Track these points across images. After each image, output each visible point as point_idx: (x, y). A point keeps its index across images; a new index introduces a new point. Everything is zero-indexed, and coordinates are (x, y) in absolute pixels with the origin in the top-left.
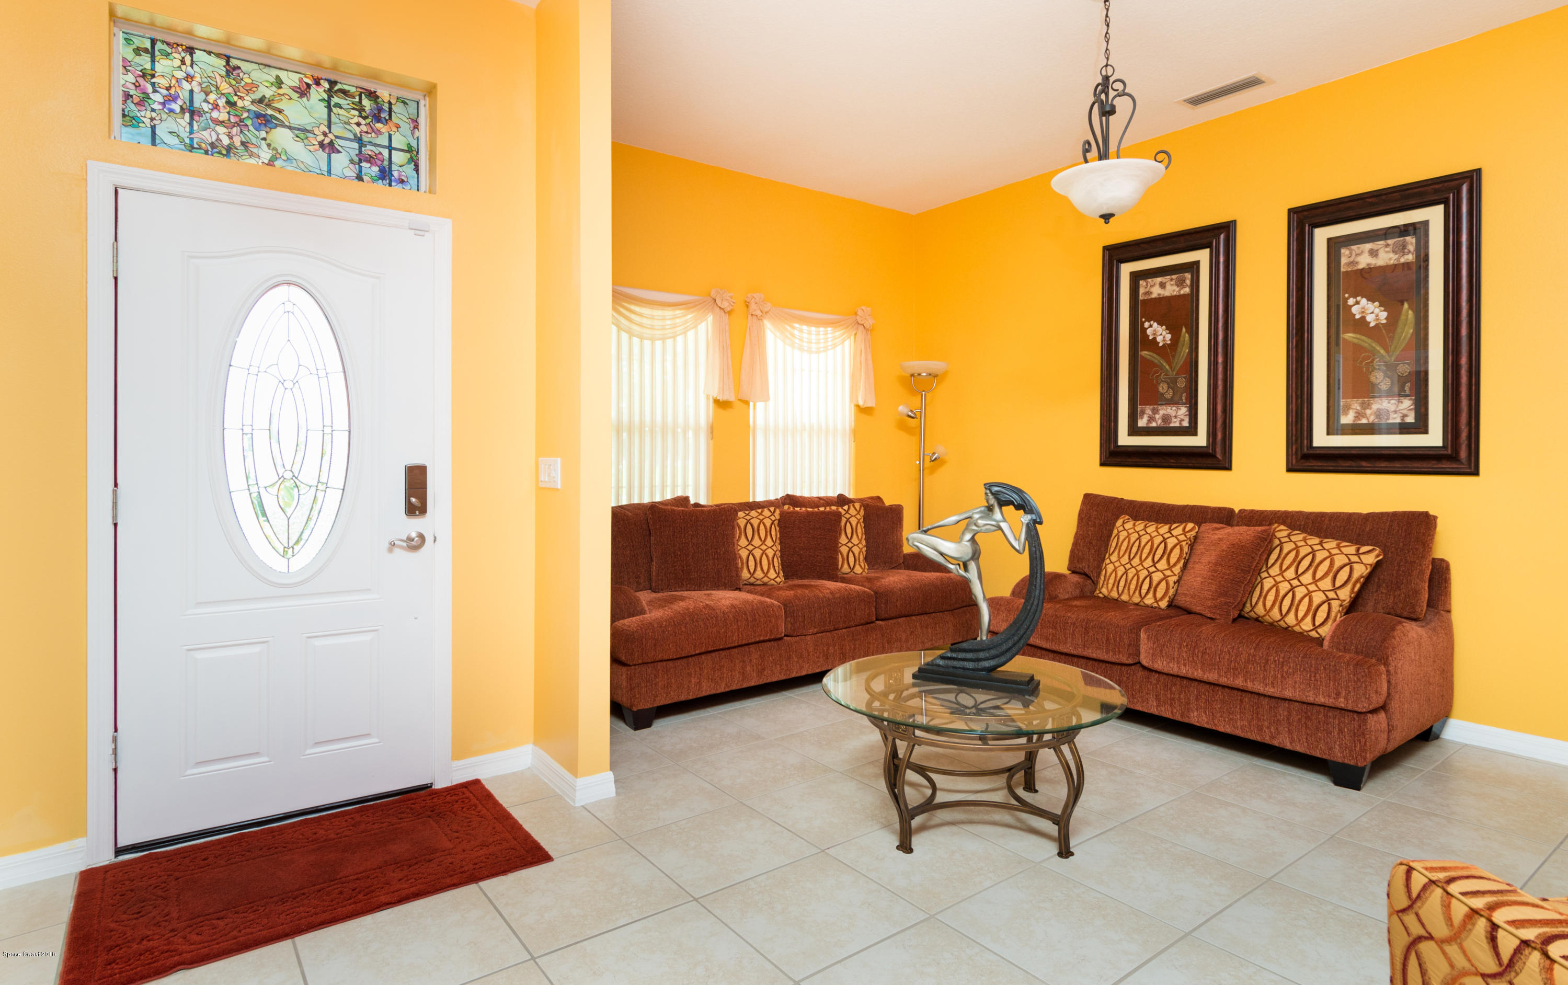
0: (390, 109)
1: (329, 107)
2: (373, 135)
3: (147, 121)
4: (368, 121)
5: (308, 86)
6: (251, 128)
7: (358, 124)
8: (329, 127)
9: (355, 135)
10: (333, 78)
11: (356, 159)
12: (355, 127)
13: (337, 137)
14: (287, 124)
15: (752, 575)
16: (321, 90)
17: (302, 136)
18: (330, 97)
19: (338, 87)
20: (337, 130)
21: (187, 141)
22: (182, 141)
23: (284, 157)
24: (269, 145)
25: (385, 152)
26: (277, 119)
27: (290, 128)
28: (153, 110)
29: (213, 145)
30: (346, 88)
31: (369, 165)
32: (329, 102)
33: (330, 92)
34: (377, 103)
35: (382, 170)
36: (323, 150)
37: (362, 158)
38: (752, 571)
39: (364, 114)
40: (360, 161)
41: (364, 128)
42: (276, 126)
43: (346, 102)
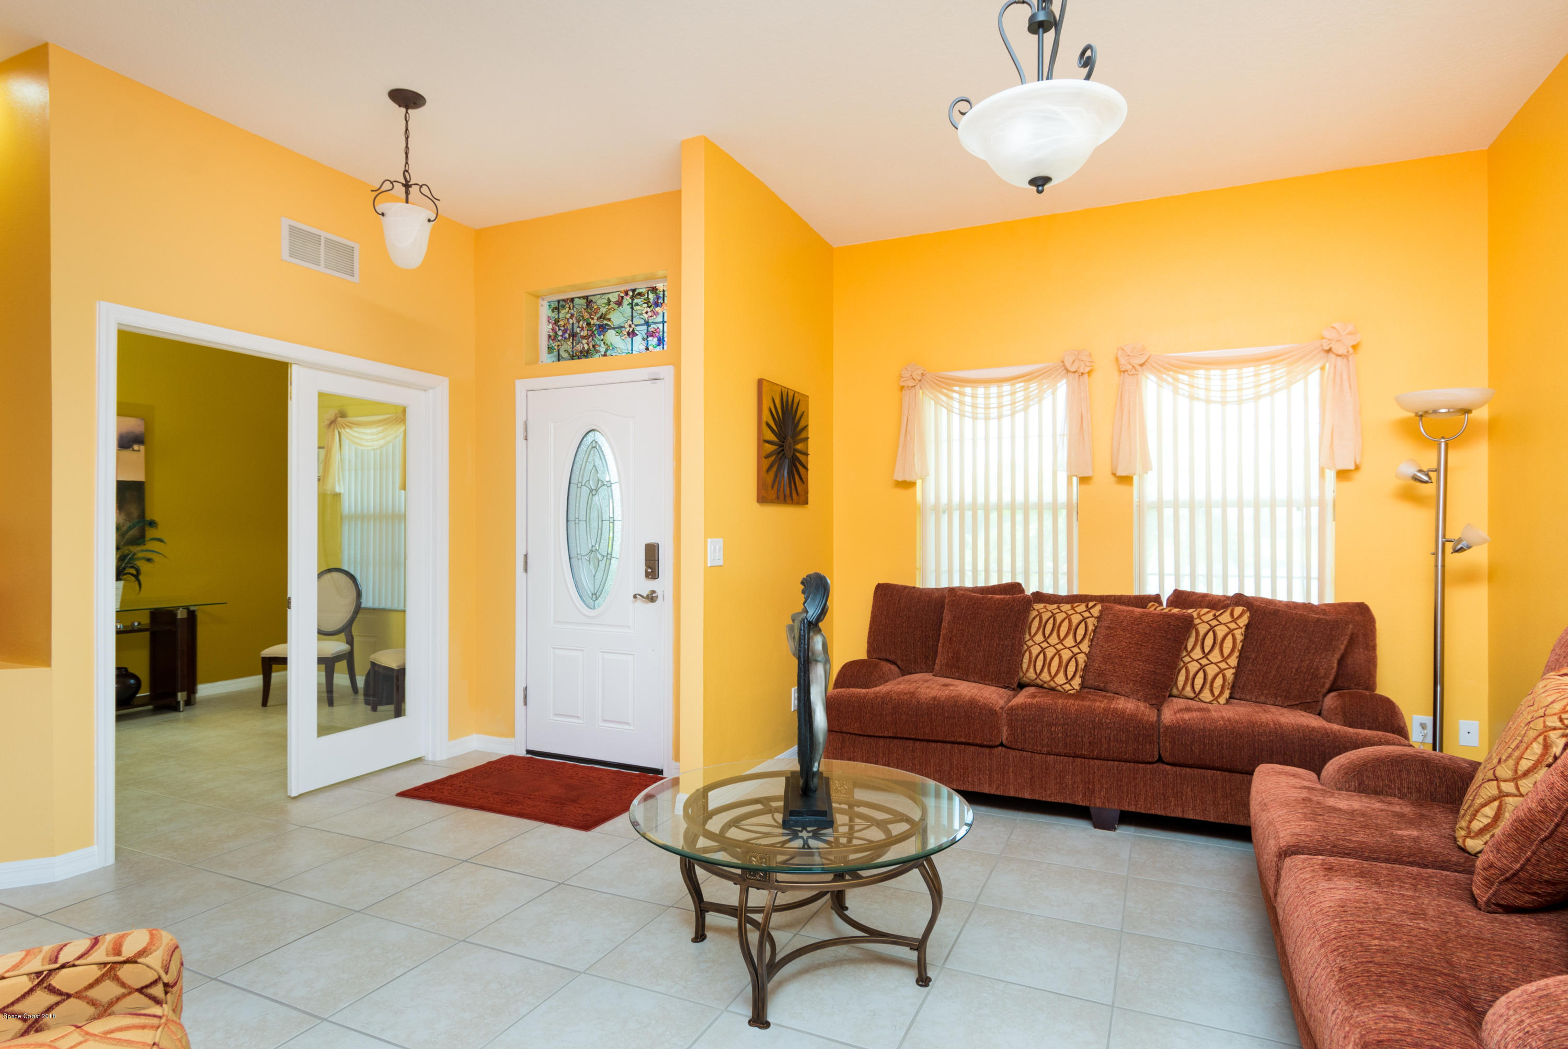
0: (664, 295)
1: (632, 308)
2: (655, 316)
3: (556, 347)
4: (652, 308)
5: (622, 297)
6: (597, 335)
7: (647, 313)
8: (632, 321)
9: (645, 321)
10: (633, 287)
11: (645, 336)
12: (645, 315)
13: (636, 325)
14: (612, 326)
15: (1038, 675)
16: (628, 298)
17: (619, 331)
18: (633, 300)
19: (637, 291)
20: (636, 321)
21: (571, 353)
22: (569, 354)
23: (611, 348)
24: (604, 343)
25: (661, 326)
26: (608, 325)
27: (614, 328)
28: (559, 341)
29: (581, 352)
30: (641, 290)
31: (652, 338)
32: (632, 304)
33: (632, 298)
34: (656, 294)
35: (659, 340)
36: (629, 337)
37: (650, 334)
38: (1038, 672)
39: (650, 304)
40: (648, 337)
41: (650, 314)
42: (608, 329)
43: (640, 300)
